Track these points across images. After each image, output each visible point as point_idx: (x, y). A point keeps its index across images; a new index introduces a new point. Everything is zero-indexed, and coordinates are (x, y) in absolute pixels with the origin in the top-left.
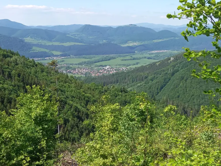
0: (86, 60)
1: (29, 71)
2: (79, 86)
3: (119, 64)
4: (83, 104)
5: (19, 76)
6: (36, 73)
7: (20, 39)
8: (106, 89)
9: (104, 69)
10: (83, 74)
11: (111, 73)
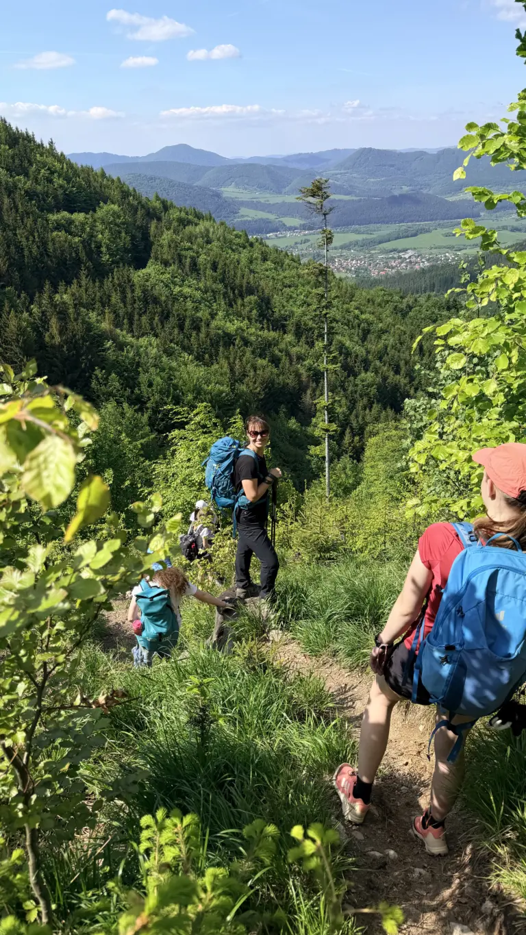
0: (360, 237)
1: (236, 257)
2: (348, 295)
3: (437, 245)
4: (356, 338)
5: (214, 267)
6: (251, 262)
7: (213, 191)
8: (410, 303)
9: (400, 258)
10: (351, 270)
11: (417, 267)
